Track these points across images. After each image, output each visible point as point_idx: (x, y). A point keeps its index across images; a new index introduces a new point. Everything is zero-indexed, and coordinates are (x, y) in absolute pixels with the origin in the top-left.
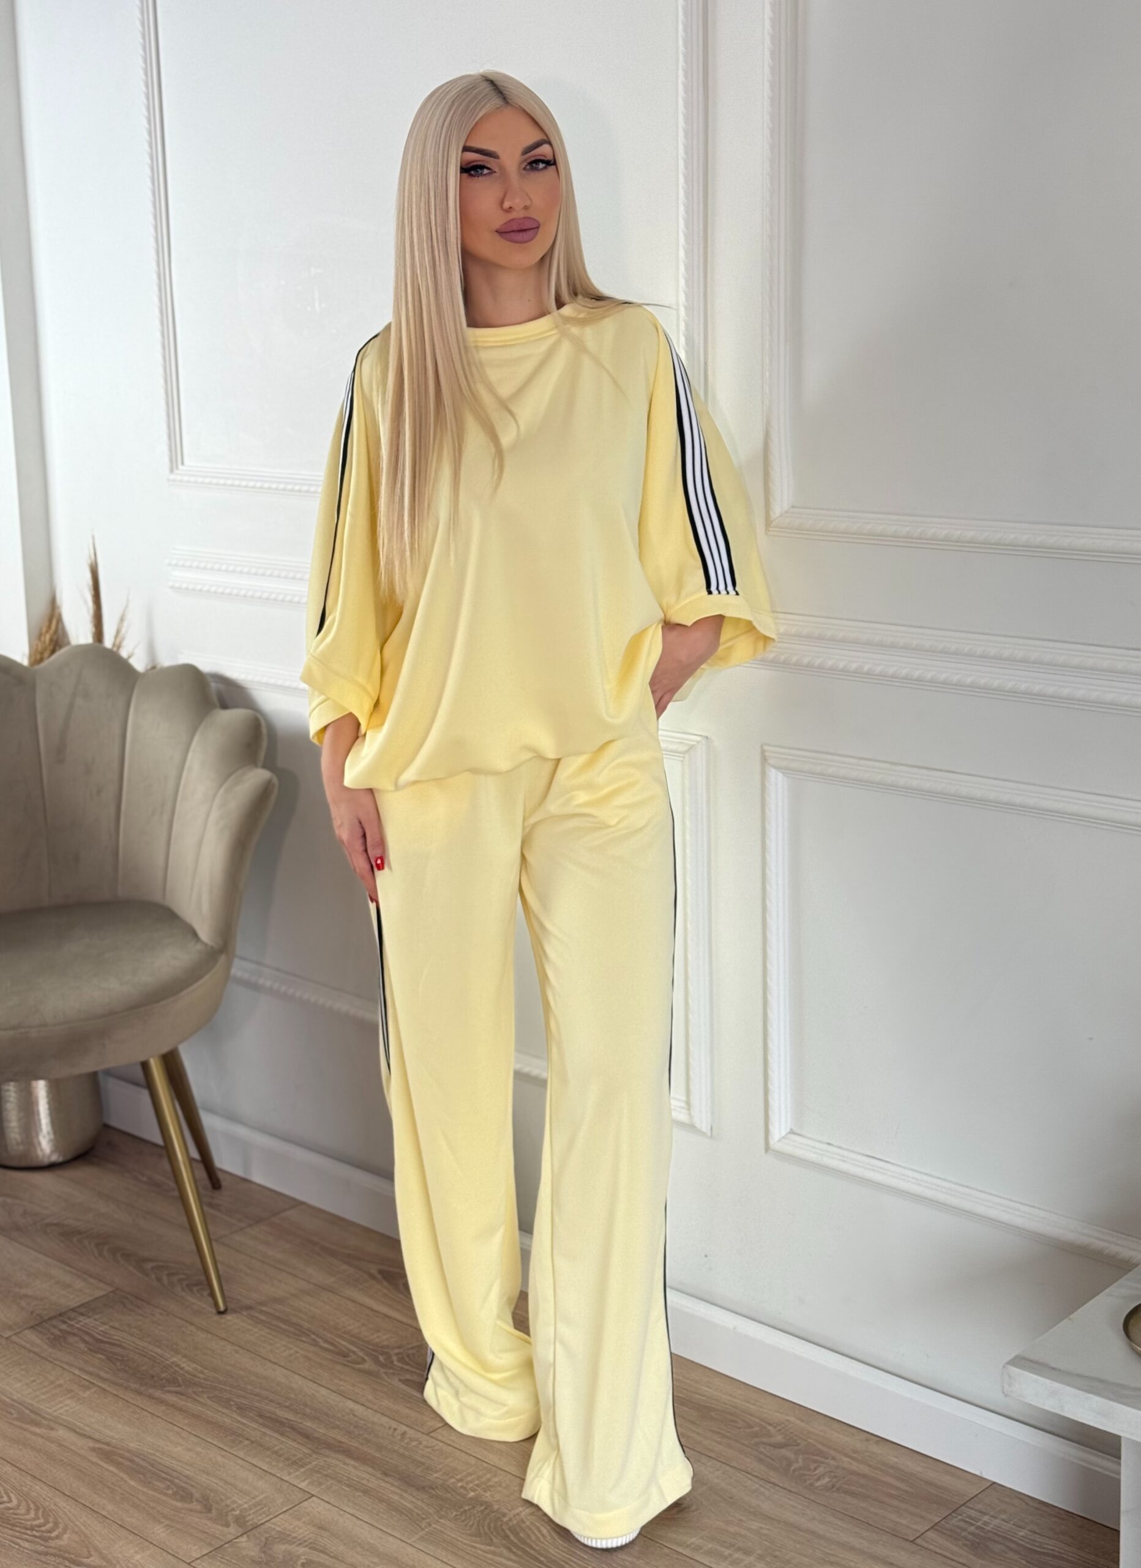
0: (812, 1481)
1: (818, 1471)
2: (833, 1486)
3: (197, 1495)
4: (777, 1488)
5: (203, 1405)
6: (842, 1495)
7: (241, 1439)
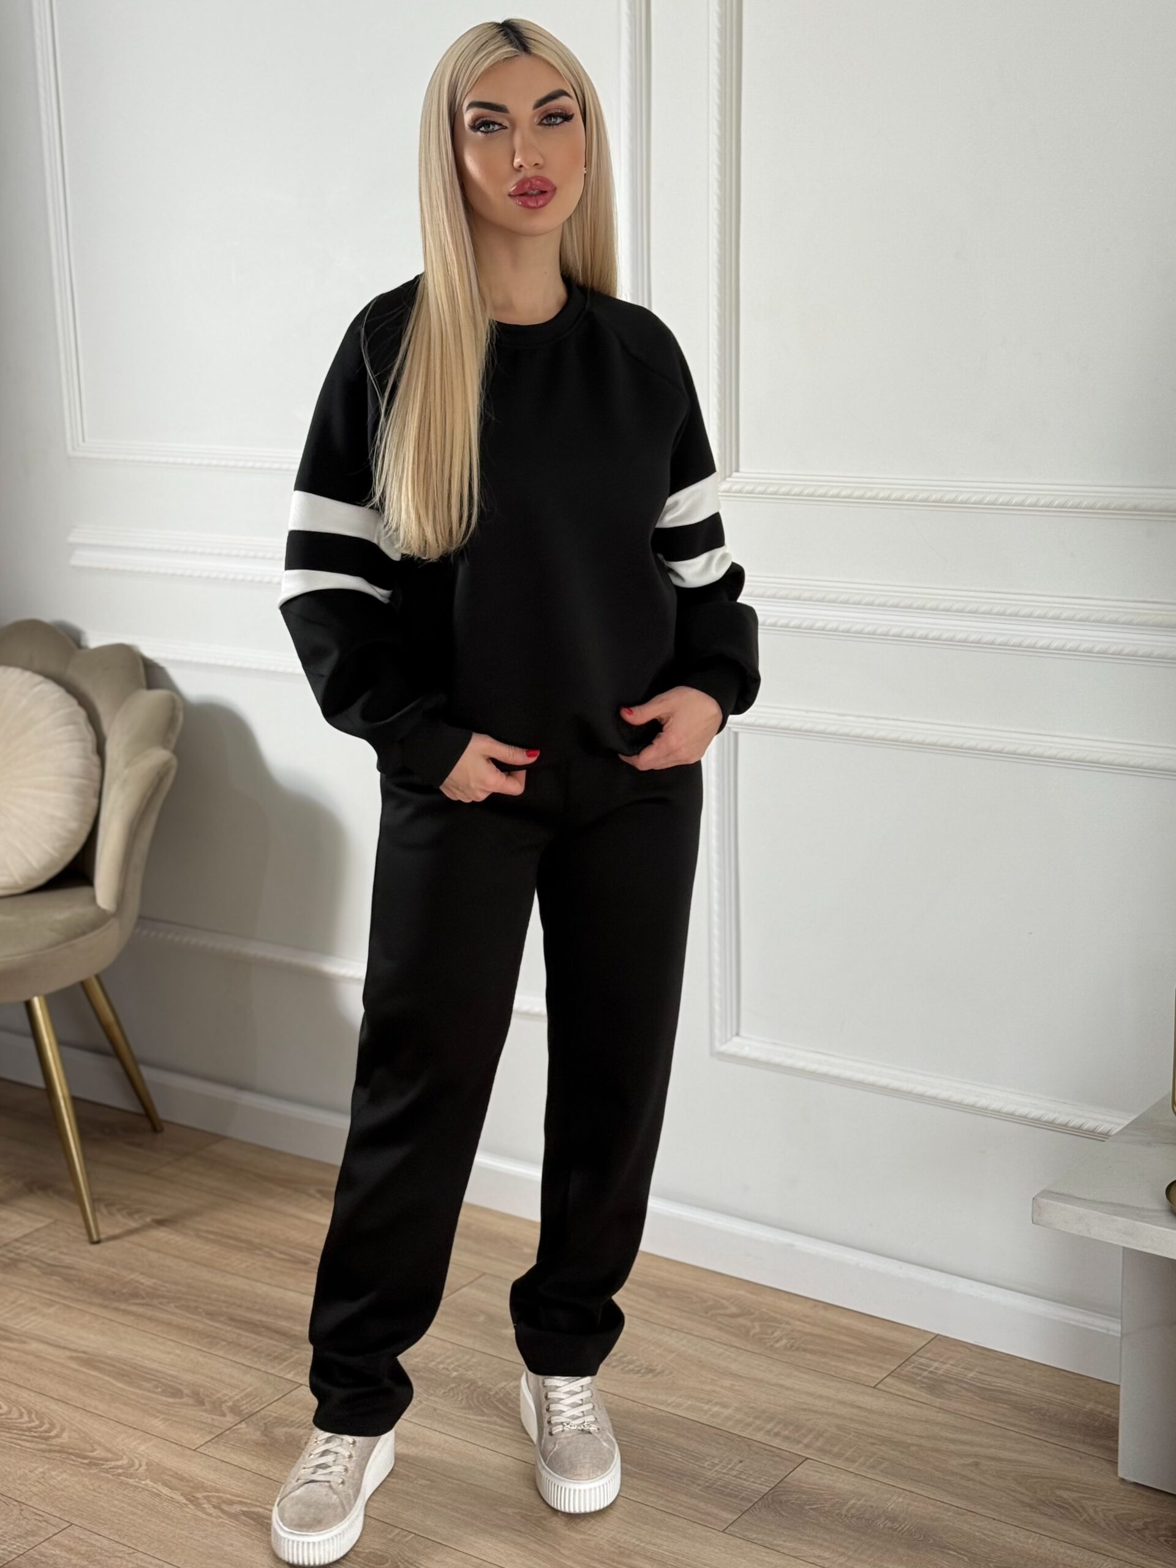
0: (772, 1343)
1: (776, 1334)
2: (792, 1346)
3: (186, 1391)
4: (740, 1351)
5: (173, 1314)
6: (803, 1353)
7: (216, 1340)
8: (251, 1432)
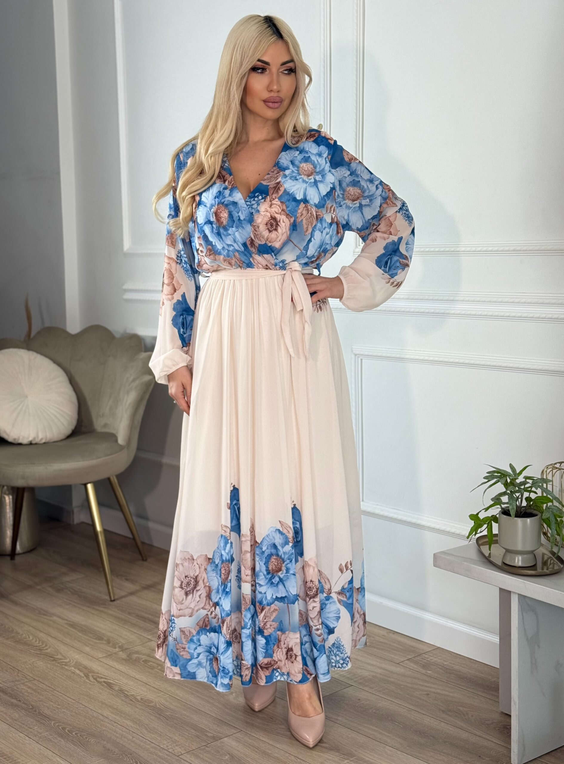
3: (105, 638)
5: (114, 612)
7: (127, 623)
8: (123, 655)
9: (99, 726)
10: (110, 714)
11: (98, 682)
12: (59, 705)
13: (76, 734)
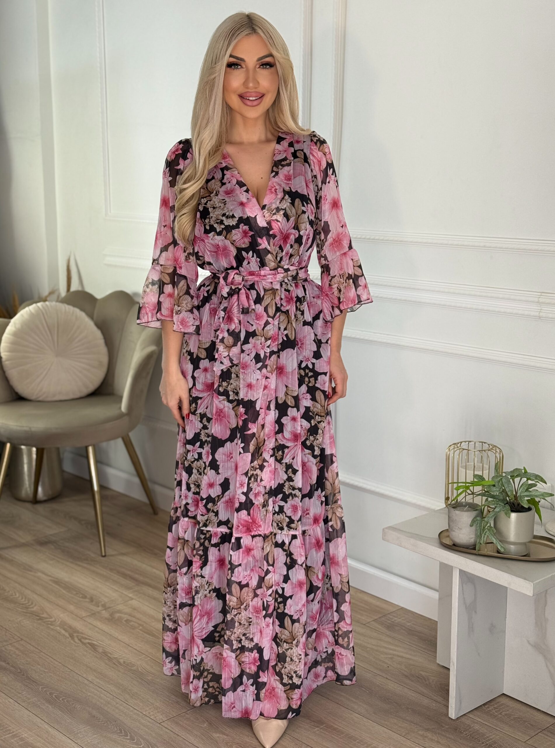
3: (88, 596)
5: (97, 568)
7: (109, 579)
8: (105, 614)
9: (84, 691)
10: (94, 678)
11: (83, 643)
12: (46, 669)
13: (62, 699)
